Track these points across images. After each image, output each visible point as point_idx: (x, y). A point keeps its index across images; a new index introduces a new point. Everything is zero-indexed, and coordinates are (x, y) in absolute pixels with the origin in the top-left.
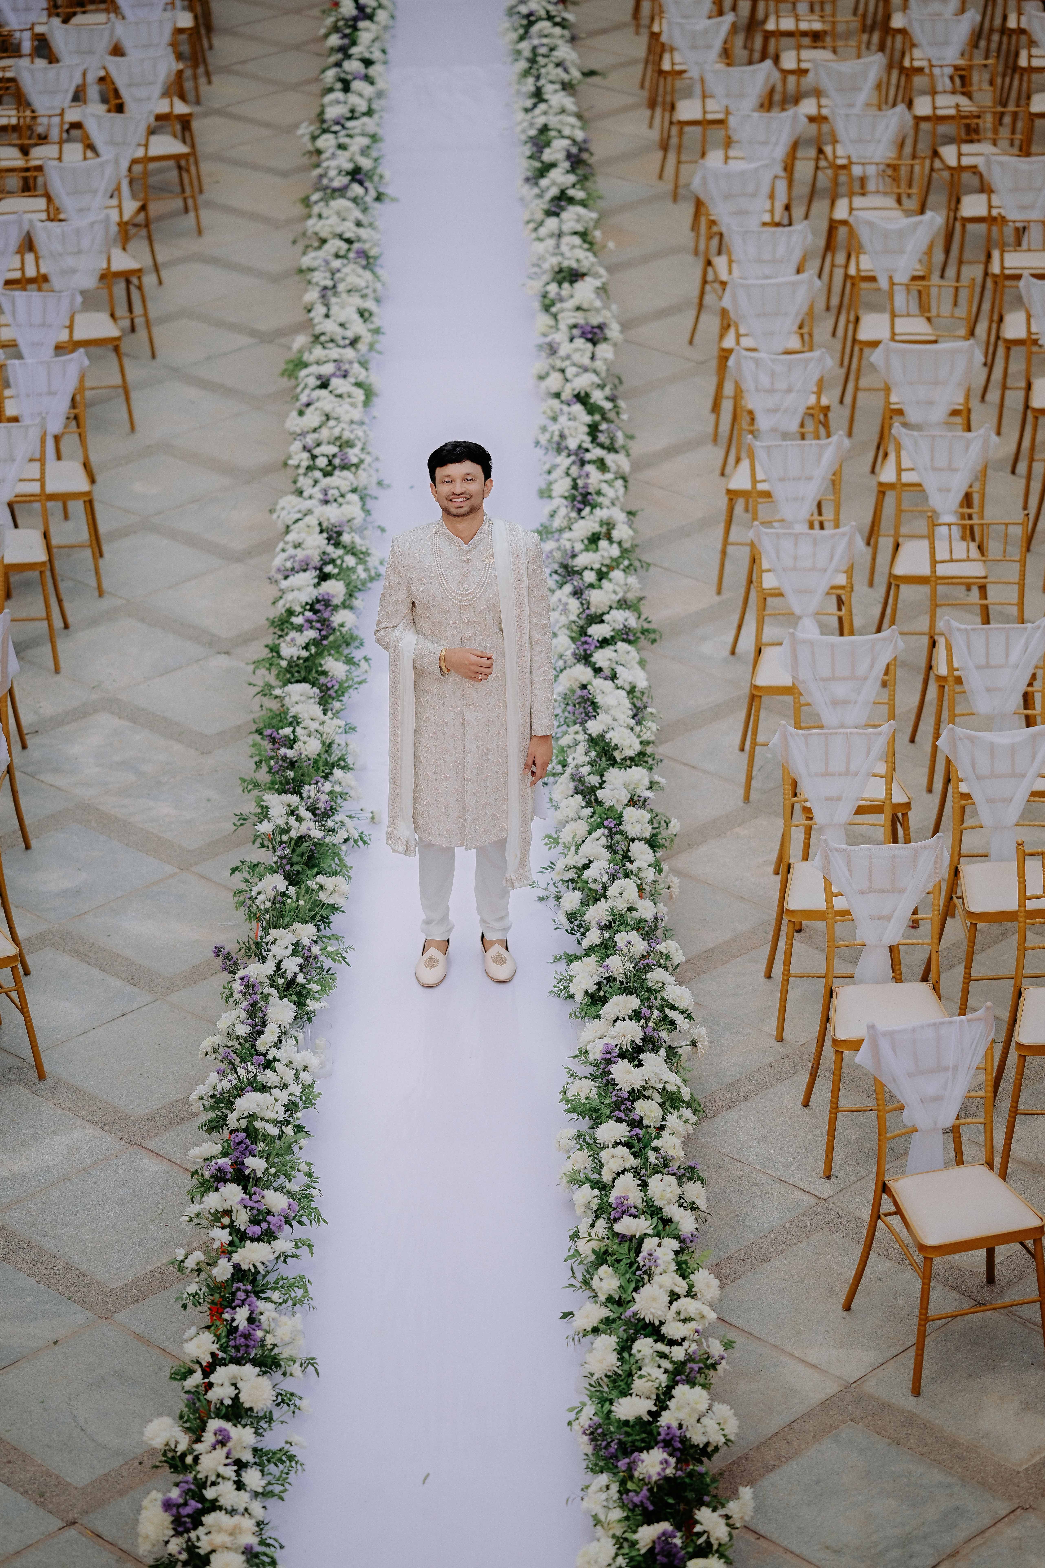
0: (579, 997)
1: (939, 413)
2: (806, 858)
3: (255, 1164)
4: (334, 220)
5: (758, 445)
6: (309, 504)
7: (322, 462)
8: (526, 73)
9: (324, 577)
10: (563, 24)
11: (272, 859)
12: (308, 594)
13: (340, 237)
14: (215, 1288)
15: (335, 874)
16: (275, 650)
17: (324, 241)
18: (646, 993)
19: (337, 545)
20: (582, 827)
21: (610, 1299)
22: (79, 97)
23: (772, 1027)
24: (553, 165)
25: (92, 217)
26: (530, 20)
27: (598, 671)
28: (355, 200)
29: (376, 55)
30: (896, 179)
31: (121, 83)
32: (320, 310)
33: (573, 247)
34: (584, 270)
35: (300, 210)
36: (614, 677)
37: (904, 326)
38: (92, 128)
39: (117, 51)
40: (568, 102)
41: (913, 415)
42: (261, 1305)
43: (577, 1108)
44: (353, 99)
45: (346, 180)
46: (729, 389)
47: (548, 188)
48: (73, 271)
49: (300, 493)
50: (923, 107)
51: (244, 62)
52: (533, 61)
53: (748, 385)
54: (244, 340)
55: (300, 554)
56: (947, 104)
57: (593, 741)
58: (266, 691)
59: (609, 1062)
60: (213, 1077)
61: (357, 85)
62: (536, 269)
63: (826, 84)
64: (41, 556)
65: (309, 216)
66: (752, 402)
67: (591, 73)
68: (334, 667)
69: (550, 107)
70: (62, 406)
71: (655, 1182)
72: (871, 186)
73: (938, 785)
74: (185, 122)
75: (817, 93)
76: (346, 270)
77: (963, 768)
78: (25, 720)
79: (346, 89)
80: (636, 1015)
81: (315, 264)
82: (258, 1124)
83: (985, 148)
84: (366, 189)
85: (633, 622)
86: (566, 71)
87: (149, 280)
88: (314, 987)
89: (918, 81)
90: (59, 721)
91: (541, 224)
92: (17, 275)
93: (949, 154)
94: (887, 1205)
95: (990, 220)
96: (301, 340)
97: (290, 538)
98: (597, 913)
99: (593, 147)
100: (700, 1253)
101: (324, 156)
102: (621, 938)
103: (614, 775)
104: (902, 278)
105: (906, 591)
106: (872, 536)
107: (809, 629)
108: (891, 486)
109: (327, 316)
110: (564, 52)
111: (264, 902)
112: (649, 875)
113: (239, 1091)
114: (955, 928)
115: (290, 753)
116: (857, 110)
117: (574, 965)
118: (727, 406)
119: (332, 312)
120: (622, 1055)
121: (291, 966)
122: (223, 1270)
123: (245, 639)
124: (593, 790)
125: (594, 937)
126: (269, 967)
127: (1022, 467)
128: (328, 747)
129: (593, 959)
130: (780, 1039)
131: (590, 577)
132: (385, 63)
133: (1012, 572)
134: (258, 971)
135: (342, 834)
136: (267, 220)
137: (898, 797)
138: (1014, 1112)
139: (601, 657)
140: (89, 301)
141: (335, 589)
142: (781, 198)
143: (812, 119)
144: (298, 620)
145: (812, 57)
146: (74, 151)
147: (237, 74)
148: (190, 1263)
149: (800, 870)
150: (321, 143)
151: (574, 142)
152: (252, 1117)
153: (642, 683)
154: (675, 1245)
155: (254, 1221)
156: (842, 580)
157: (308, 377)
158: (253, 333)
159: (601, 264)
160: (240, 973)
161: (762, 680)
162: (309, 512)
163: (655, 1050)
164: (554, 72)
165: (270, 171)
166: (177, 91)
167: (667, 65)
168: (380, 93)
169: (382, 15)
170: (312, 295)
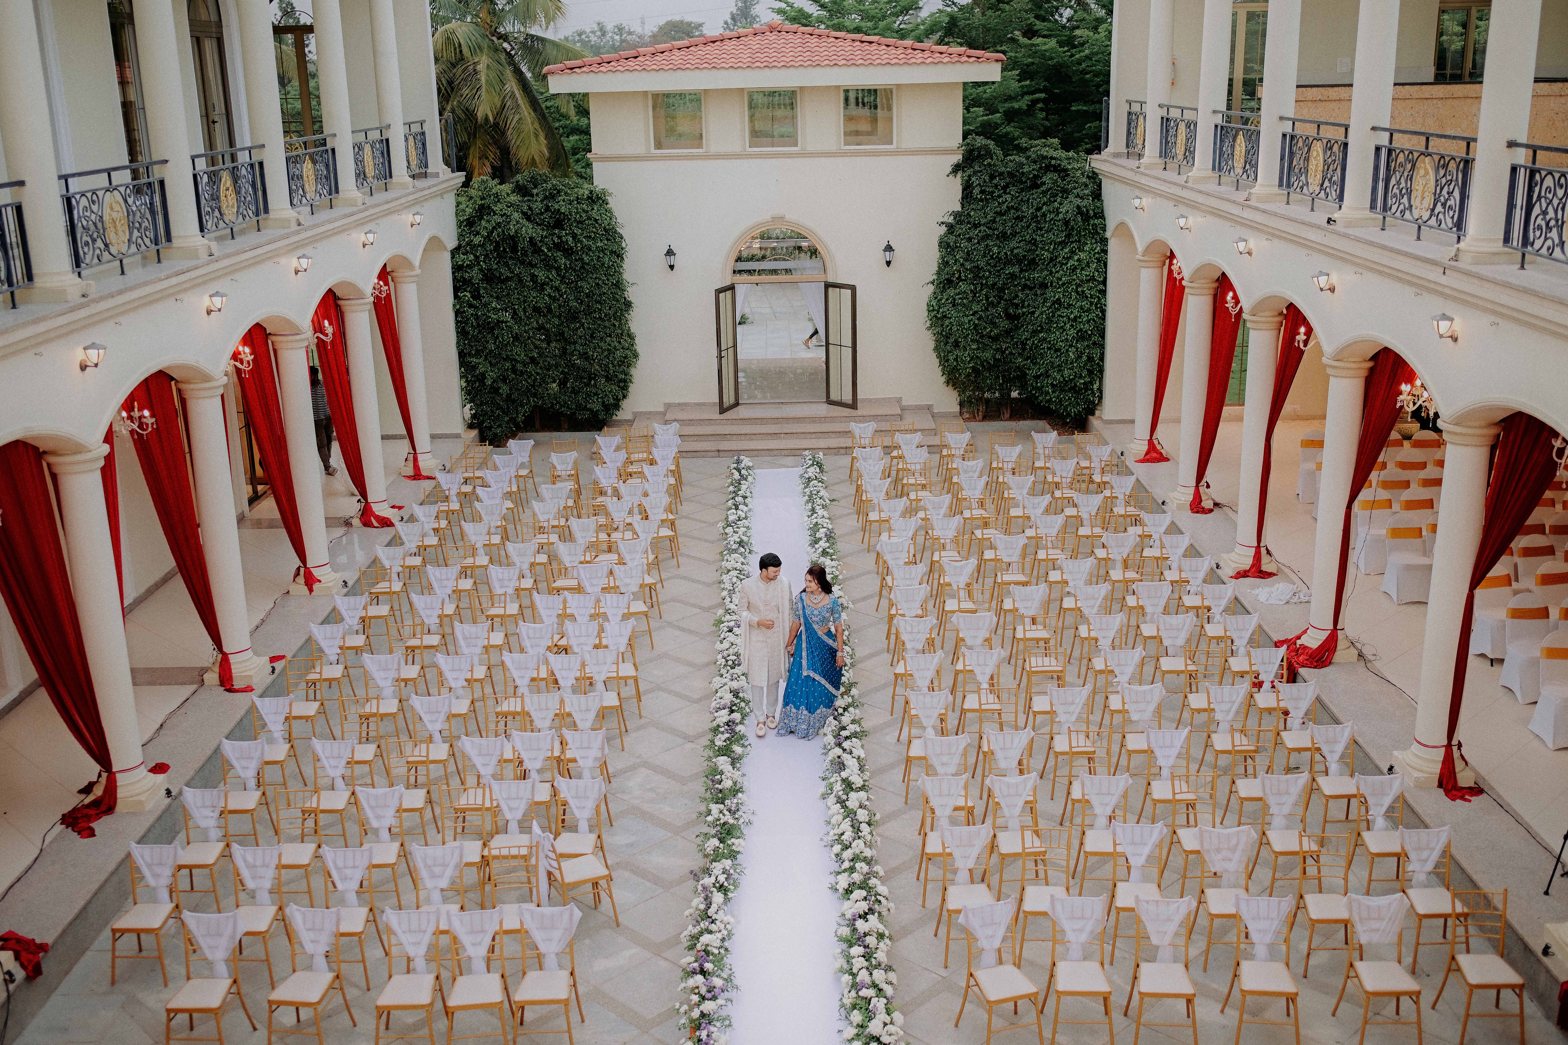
0: (841, 890)
1: (980, 641)
2: (932, 830)
3: (708, 966)
4: (733, 562)
5: (907, 656)
6: (725, 680)
7: (730, 663)
8: (808, 502)
9: (732, 711)
10: (821, 481)
11: (713, 831)
12: (725, 719)
14: (692, 1021)
15: (739, 838)
16: (712, 742)
17: (729, 571)
18: (869, 889)
19: (737, 697)
20: (840, 817)
21: (858, 1025)
22: (630, 512)
23: (920, 902)
24: (820, 539)
25: (636, 563)
26: (809, 479)
27: (844, 750)
28: (741, 554)
29: (748, 494)
30: (957, 544)
31: (647, 508)
35: (719, 557)
36: (851, 753)
37: (964, 605)
38: (636, 526)
39: (646, 495)
40: (826, 514)
41: (969, 642)
42: (712, 1029)
43: (841, 939)
44: (739, 512)
45: (737, 546)
46: (893, 631)
48: (629, 585)
49: (722, 676)
50: (967, 514)
51: (694, 497)
52: (810, 496)
53: (902, 630)
54: (698, 611)
55: (723, 702)
56: (977, 513)
57: (844, 780)
58: (709, 759)
59: (855, 920)
60: (690, 927)
61: (741, 507)
63: (929, 506)
64: (616, 703)
65: (723, 560)
66: (904, 637)
67: (834, 500)
68: (738, 749)
69: (818, 515)
70: (625, 641)
71: (875, 972)
72: (948, 547)
73: (985, 797)
74: (673, 523)
75: (925, 510)
77: (996, 792)
78: (610, 771)
79: (737, 508)
80: (865, 899)
81: (725, 580)
82: (709, 948)
83: (992, 531)
84: (745, 549)
85: (858, 730)
86: (824, 500)
87: (659, 586)
88: (731, 887)
89: (964, 503)
90: (624, 771)
93: (978, 533)
94: (972, 982)
95: (996, 560)
96: (720, 612)
97: (719, 694)
98: (847, 854)
99: (836, 532)
100: (895, 1003)
101: (728, 536)
102: (858, 865)
103: (852, 795)
104: (962, 585)
105: (969, 715)
106: (953, 691)
107: (930, 733)
108: (961, 671)
110: (823, 493)
111: (709, 850)
112: (869, 837)
113: (701, 933)
114: (995, 858)
115: (720, 787)
116: (940, 517)
117: (839, 877)
118: (893, 637)
120: (860, 917)
121: (722, 878)
122: (696, 1014)
123: (700, 736)
124: (844, 801)
125: (846, 865)
126: (713, 879)
127: (1013, 661)
128: (735, 783)
129: (846, 874)
130: (924, 907)
131: (840, 711)
132: (752, 497)
133: (1012, 708)
134: (708, 881)
135: (741, 821)
136: (705, 561)
137: (970, 804)
138: (1023, 940)
139: (846, 744)
140: (636, 596)
141: (737, 716)
142: (912, 553)
143: (922, 519)
144: (722, 729)
145: (922, 494)
146: (629, 535)
147: (692, 501)
148: (682, 1010)
149: (931, 835)
150: (727, 530)
151: (828, 530)
152: (707, 945)
153: (863, 756)
154: (885, 1001)
155: (709, 991)
156: (943, 711)
157: (724, 627)
158: (700, 608)
160: (701, 882)
161: (912, 754)
162: (725, 684)
163: (873, 914)
164: (819, 501)
165: (706, 541)
166: (669, 510)
167: (864, 498)
168: (750, 510)
169: (750, 478)
170: (725, 593)
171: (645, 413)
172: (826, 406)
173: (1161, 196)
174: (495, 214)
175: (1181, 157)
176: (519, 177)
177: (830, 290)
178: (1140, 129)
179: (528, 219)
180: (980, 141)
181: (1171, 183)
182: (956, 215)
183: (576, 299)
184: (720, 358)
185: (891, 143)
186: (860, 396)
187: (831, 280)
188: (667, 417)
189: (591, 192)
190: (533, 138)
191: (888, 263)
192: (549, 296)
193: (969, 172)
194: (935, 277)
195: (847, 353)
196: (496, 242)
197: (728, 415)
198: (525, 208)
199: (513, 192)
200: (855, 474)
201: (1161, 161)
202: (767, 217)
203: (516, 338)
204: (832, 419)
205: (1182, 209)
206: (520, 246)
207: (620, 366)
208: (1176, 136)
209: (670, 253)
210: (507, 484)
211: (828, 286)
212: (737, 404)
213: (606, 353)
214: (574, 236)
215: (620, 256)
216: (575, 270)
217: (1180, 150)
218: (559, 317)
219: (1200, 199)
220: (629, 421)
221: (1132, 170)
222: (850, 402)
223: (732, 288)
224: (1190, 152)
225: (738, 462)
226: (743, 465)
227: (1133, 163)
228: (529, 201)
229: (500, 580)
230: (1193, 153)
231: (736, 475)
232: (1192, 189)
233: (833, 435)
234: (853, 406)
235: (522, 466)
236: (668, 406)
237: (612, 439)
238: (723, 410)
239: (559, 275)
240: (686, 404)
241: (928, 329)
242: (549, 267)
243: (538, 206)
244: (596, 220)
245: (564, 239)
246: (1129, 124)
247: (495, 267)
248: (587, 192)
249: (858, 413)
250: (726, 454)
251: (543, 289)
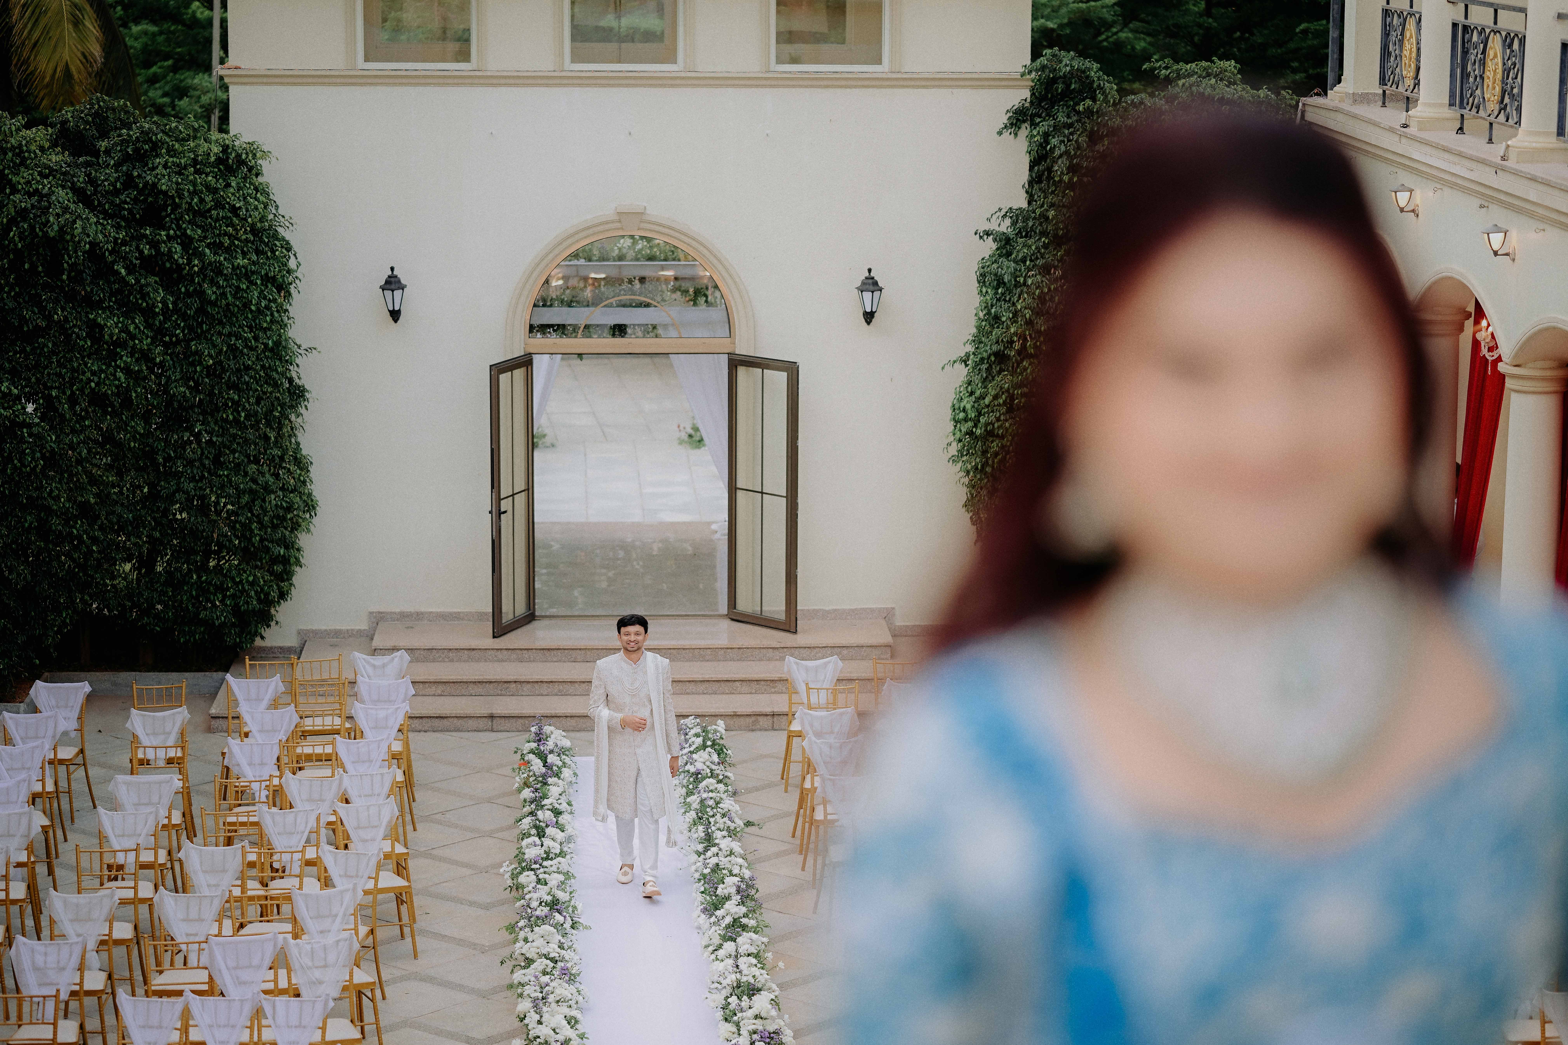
4: (540, 942)
8: (695, 822)
10: (724, 781)
13: (546, 957)
17: (531, 962)
22: (313, 836)
24: (728, 898)
25: (331, 940)
26: (697, 777)
28: (555, 927)
29: (564, 807)
31: (349, 825)
32: (534, 1017)
33: (751, 965)
34: (760, 986)
35: (507, 936)
38: (327, 865)
39: (344, 800)
40: (736, 846)
44: (547, 842)
45: (546, 910)
47: (723, 917)
48: (320, 983)
51: (443, 813)
52: (700, 811)
61: (549, 831)
62: (716, 985)
65: (516, 941)
67: (748, 824)
69: (720, 850)
74: (403, 864)
76: (552, 984)
79: (541, 834)
81: (526, 979)
84: (565, 917)
86: (731, 820)
87: (377, 991)
91: (720, 946)
92: (270, 986)
99: (758, 884)
101: (526, 890)
109: (540, 1022)
110: (728, 804)
119: (543, 1020)
132: (571, 813)
136: (474, 946)
146: (313, 883)
147: (439, 822)
150: (522, 879)
151: (743, 879)
159: (773, 980)
164: (721, 822)
165: (472, 904)
166: (395, 834)
167: (819, 815)
168: (569, 840)
169: (566, 773)
170: (525, 1005)
171: (327, 634)
172: (726, 624)
173: (1453, 186)
174: (14, 191)
175: (1493, 106)
176: (68, 113)
177: (742, 371)
178: (1409, 46)
179: (87, 202)
180: (1069, 61)
181: (1471, 159)
182: (1015, 215)
183: (186, 378)
184: (498, 513)
185: (879, 61)
186: (802, 605)
187: (743, 349)
188: (377, 642)
189: (225, 148)
190: (68, 27)
191: (869, 317)
192: (127, 370)
193: (1045, 126)
194: (970, 348)
195: (778, 508)
196: (16, 251)
197: (515, 639)
198: (81, 179)
199: (54, 145)
200: (795, 769)
201: (1454, 114)
202: (608, 211)
203: (52, 460)
204: (741, 653)
205: (1498, 215)
206: (67, 261)
207: (275, 527)
208: (1483, 63)
209: (392, 283)
210: (36, 774)
211: (736, 363)
212: (530, 617)
213: (246, 499)
214: (186, 242)
215: (283, 288)
216: (184, 317)
217: (1491, 91)
218: (147, 417)
219: (1533, 193)
220: (289, 650)
221: (1391, 130)
222: (782, 617)
223: (525, 362)
224: (1512, 96)
225: (540, 738)
226: (550, 744)
227: (1394, 116)
228: (87, 164)
229: (36, 969)
230: (1517, 98)
231: (537, 765)
232: (1516, 173)
233: (745, 688)
234: (789, 625)
235: (63, 739)
236: (379, 619)
237: (263, 682)
238: (500, 629)
239: (149, 326)
240: (419, 616)
241: (954, 460)
242: (128, 309)
243: (107, 176)
244: (234, 210)
245: (163, 248)
246: (1386, 34)
247: (11, 305)
248: (216, 149)
249: (800, 639)
250: (507, 724)
251: (114, 356)
